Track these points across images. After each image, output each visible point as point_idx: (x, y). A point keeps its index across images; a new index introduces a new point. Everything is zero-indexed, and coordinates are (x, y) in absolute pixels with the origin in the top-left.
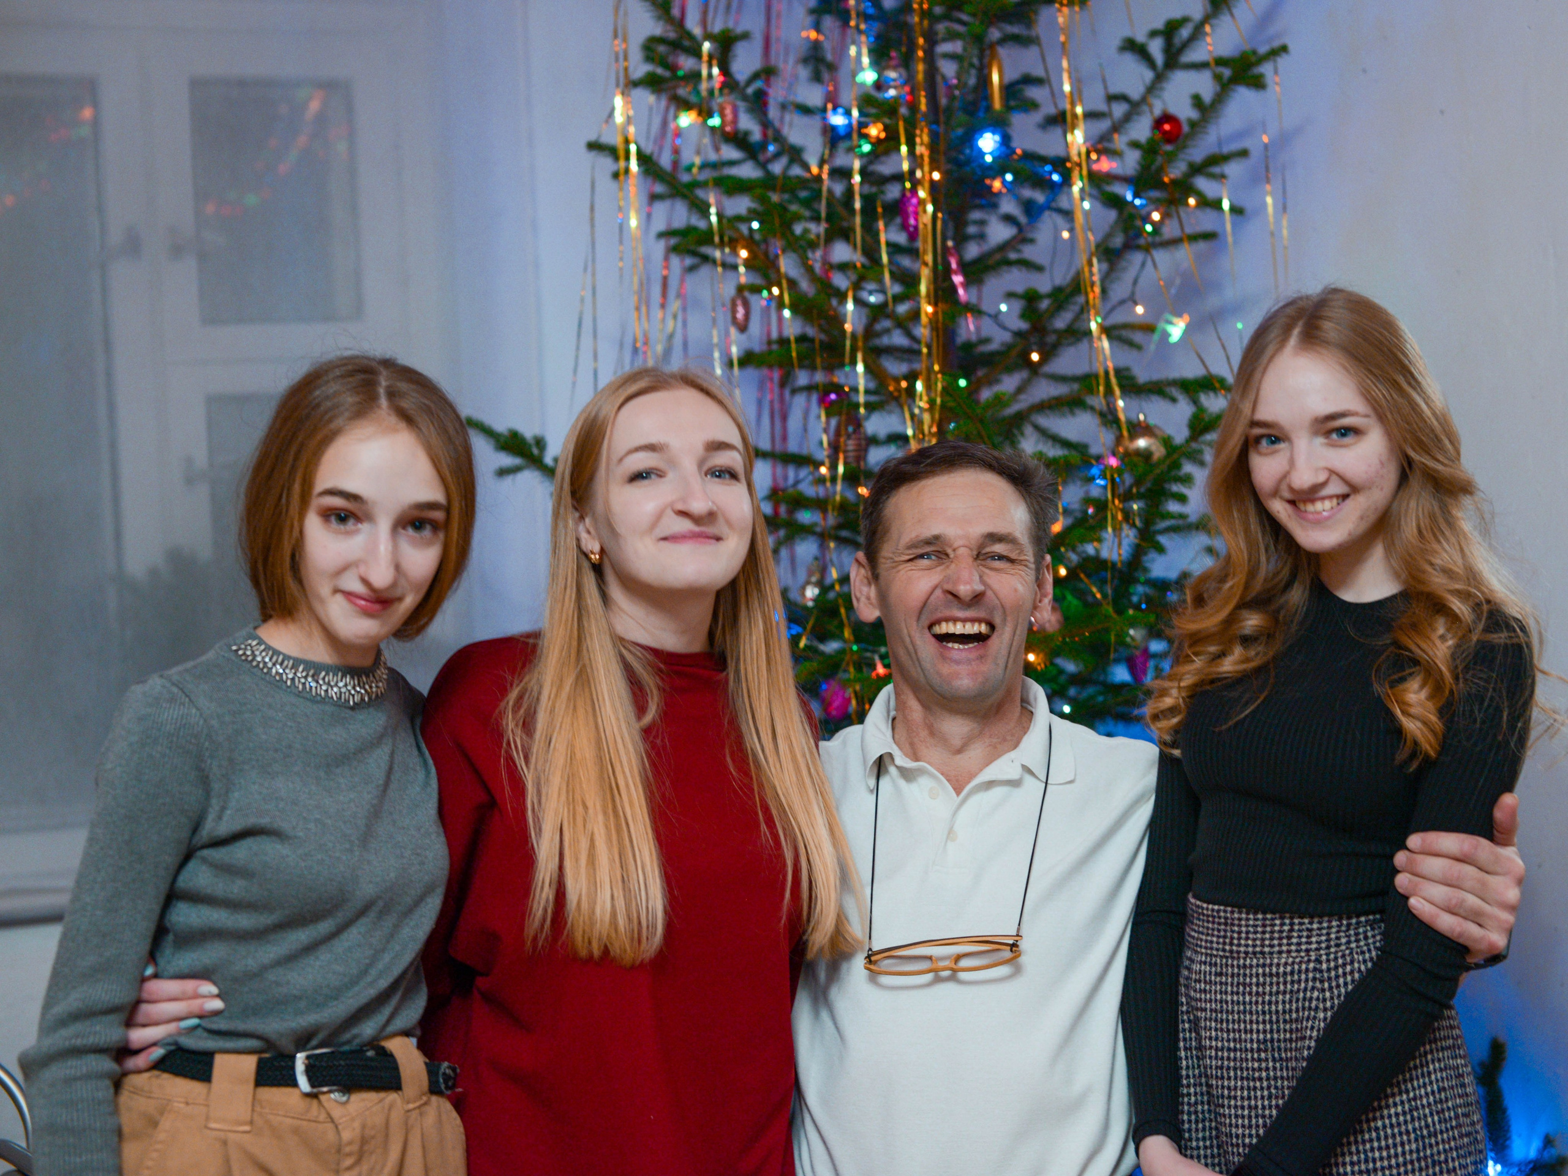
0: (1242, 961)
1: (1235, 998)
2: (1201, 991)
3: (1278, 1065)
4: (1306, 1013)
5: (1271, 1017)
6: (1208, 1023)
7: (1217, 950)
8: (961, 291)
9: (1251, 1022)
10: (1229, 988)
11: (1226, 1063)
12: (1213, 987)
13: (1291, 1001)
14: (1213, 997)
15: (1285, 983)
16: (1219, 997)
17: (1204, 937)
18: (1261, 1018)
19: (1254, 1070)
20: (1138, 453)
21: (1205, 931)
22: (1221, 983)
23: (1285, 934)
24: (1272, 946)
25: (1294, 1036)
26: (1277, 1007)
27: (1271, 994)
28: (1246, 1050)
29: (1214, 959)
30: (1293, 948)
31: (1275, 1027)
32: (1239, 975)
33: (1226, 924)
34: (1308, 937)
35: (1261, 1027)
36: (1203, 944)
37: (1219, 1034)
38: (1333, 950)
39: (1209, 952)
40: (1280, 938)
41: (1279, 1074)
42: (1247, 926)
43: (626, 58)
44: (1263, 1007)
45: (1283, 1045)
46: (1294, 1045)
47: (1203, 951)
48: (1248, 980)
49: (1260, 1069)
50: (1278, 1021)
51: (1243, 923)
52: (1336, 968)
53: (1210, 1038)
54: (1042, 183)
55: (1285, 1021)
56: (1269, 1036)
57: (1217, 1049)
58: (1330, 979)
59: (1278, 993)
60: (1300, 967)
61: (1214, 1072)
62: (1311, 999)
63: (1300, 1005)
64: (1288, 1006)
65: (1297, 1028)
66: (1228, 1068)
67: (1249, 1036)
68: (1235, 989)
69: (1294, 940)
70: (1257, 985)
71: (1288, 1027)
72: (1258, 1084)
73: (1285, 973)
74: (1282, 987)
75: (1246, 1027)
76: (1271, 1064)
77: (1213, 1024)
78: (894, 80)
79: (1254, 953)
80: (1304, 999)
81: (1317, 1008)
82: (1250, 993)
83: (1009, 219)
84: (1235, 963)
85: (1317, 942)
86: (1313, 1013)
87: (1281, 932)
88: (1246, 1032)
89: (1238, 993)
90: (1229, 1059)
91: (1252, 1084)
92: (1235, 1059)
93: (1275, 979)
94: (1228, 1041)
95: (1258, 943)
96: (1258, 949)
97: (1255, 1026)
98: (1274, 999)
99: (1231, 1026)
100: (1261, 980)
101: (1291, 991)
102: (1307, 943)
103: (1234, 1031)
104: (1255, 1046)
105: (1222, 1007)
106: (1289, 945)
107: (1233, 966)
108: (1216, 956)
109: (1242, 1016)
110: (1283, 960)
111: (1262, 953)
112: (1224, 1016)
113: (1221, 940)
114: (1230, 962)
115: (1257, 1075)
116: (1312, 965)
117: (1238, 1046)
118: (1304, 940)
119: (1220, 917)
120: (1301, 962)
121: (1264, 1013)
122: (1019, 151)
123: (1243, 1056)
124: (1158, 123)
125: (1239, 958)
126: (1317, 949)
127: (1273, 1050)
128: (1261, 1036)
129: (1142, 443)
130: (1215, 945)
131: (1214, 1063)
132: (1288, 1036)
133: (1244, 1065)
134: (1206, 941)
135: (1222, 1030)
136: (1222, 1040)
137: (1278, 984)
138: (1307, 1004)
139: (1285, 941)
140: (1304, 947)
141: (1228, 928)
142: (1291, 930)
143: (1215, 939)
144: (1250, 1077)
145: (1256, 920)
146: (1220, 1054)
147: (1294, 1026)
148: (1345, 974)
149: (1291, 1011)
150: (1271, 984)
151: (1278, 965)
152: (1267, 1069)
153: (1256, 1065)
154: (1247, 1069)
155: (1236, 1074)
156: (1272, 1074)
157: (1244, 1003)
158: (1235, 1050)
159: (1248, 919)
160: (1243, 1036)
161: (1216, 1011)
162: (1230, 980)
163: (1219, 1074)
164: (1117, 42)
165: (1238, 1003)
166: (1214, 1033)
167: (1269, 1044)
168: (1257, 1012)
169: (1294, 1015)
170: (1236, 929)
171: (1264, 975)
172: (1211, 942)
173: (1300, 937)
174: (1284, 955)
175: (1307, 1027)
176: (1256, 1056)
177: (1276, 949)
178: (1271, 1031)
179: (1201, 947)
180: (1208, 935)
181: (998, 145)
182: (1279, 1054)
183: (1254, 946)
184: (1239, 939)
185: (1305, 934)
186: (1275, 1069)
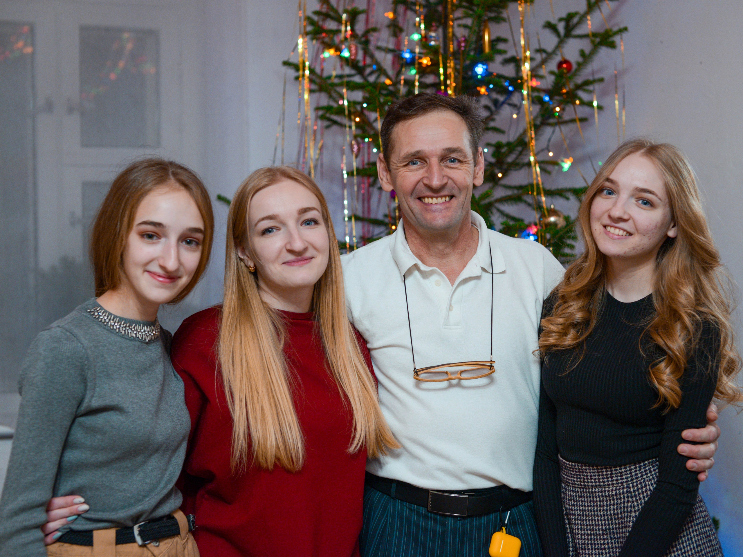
0: (591, 490)
1: (590, 509)
2: (572, 505)
3: (613, 541)
4: (626, 514)
5: (608, 517)
6: (577, 522)
7: (578, 485)
9: (598, 520)
10: (586, 504)
11: (586, 541)
12: (578, 503)
13: (617, 509)
14: (578, 508)
15: (614, 500)
16: (581, 508)
17: (570, 478)
18: (603, 518)
19: (601, 544)
20: (550, 224)
21: (570, 475)
22: (582, 501)
23: (609, 476)
24: (604, 482)
25: (620, 526)
26: (610, 512)
27: (607, 506)
28: (597, 535)
29: (577, 489)
30: (615, 482)
31: (610, 522)
32: (590, 497)
33: (579, 472)
34: (621, 476)
35: (603, 522)
36: (570, 481)
37: (583, 527)
39: (573, 485)
40: (607, 478)
41: (614, 545)
42: (590, 473)
44: (604, 513)
45: (615, 531)
46: (621, 530)
47: (571, 485)
48: (595, 499)
49: (604, 544)
50: (611, 519)
51: (588, 471)
53: (578, 529)
54: (504, 91)
55: (615, 519)
56: (607, 527)
57: (581, 535)
59: (610, 505)
60: (620, 491)
61: (581, 546)
62: (627, 507)
63: (622, 510)
64: (616, 511)
65: (622, 522)
66: (588, 544)
67: (597, 527)
68: (589, 504)
69: (615, 478)
70: (600, 501)
71: (617, 522)
72: (604, 551)
73: (613, 495)
74: (612, 502)
75: (595, 523)
76: (610, 541)
77: (579, 522)
78: (434, 37)
79: (596, 486)
80: (624, 507)
81: (631, 511)
82: (597, 506)
83: (487, 107)
84: (587, 491)
85: (626, 478)
86: (629, 514)
87: (607, 475)
88: (596, 526)
89: (590, 506)
90: (588, 539)
91: (600, 551)
92: (591, 539)
93: (608, 498)
94: (587, 530)
95: (597, 480)
96: (598, 484)
97: (600, 522)
98: (608, 508)
99: (588, 523)
100: (601, 499)
101: (617, 504)
102: (621, 479)
103: (590, 525)
104: (601, 532)
105: (583, 513)
106: (612, 481)
107: (586, 492)
108: (578, 488)
109: (593, 518)
110: (611, 489)
111: (600, 485)
112: (585, 518)
113: (579, 480)
114: (585, 490)
115: (603, 547)
116: (625, 490)
117: (592, 533)
118: (619, 478)
119: (576, 469)
120: (619, 489)
121: (604, 515)
122: (495, 74)
123: (595, 538)
124: (560, 65)
125: (589, 488)
126: (626, 482)
127: (610, 534)
128: (604, 527)
129: (552, 219)
130: (576, 482)
131: (580, 541)
132: (617, 526)
133: (596, 542)
134: (571, 480)
135: (584, 525)
136: (584, 530)
137: (610, 500)
138: (626, 510)
139: (610, 479)
140: (620, 481)
141: (581, 474)
142: (612, 474)
143: (575, 479)
144: (599, 548)
145: (594, 469)
146: (583, 537)
147: (620, 521)
149: (618, 514)
150: (607, 501)
151: (609, 491)
152: (608, 543)
153: (602, 542)
154: (598, 544)
155: (592, 547)
156: (610, 546)
157: (594, 511)
158: (591, 535)
159: (590, 470)
160: (595, 527)
161: (580, 515)
162: (586, 499)
163: (583, 547)
164: (542, 23)
165: (591, 511)
166: (580, 527)
167: (608, 531)
168: (601, 515)
169: (620, 516)
170: (585, 474)
171: (602, 496)
172: (574, 481)
173: (617, 477)
174: (611, 486)
175: (627, 521)
176: (602, 537)
177: (606, 483)
178: (609, 524)
179: (569, 483)
180: (572, 477)
181: (485, 71)
182: (614, 536)
183: (596, 482)
184: (588, 479)
185: (619, 475)
186: (612, 543)
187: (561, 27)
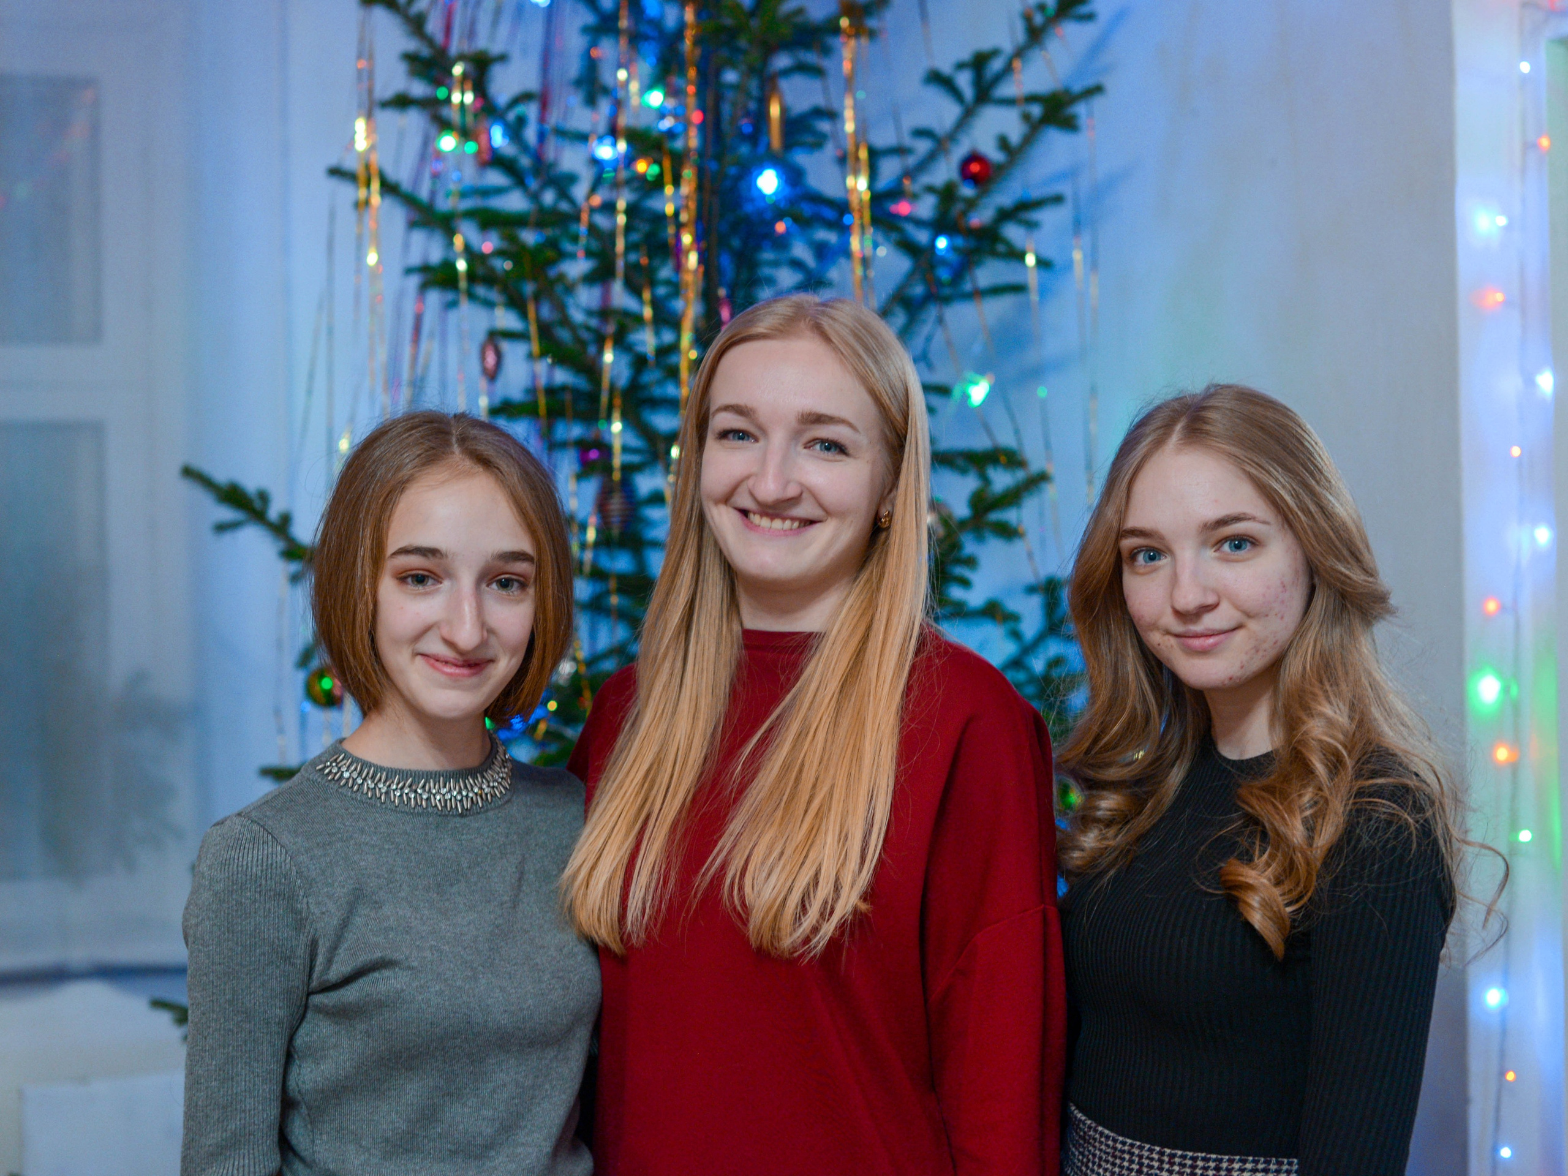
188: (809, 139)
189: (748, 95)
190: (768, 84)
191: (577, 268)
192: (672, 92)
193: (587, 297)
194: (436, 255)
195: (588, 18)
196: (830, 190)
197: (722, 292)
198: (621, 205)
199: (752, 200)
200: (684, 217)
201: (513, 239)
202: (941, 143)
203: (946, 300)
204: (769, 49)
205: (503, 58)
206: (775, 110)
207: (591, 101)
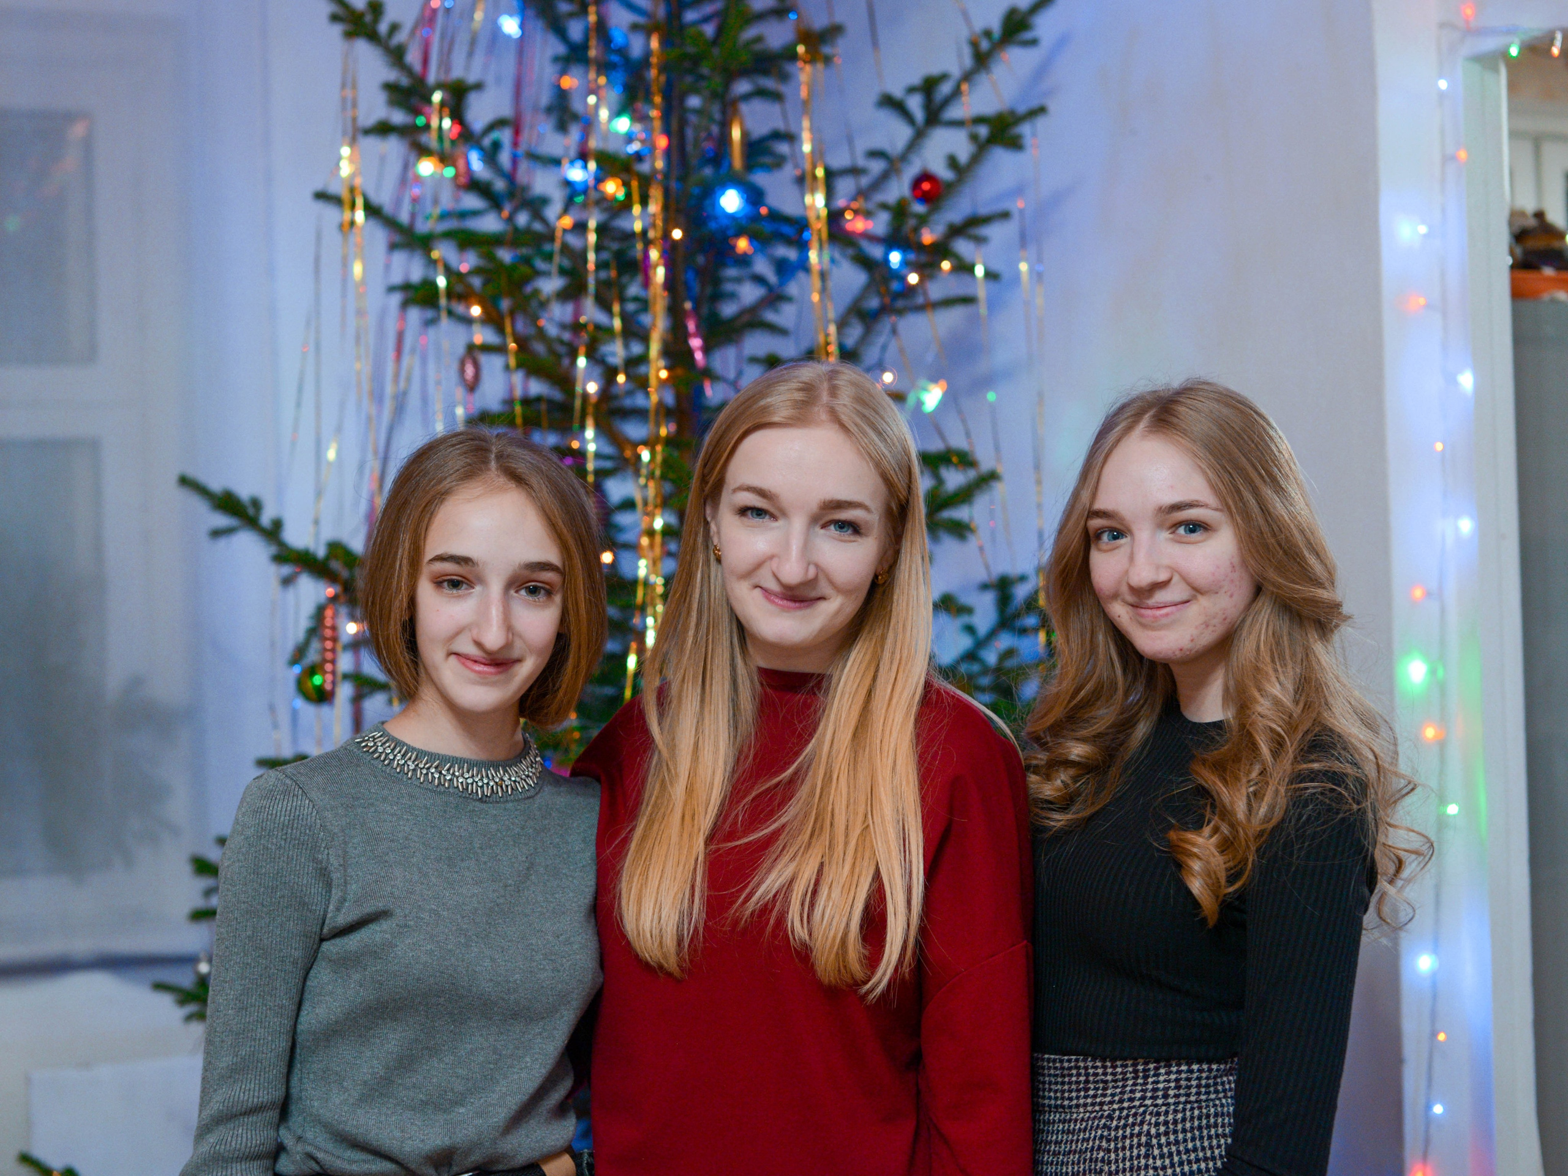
8: (699, 356)
30: (1089, 1101)
34: (1105, 1089)
38: (1126, 1105)
40: (1078, 1091)
43: (354, 105)
52: (1125, 1126)
58: (1116, 1138)
69: (1091, 1093)
83: (760, 280)
118: (1100, 1092)
122: (766, 211)
124: (917, 183)
126: (1111, 1103)
139: (1082, 1093)
142: (1087, 1082)
148: (1132, 1135)
164: (872, 97)
173: (1096, 1089)
181: (744, 204)
185: (1101, 1085)
187: (915, 104)
188: (767, 160)
189: (711, 119)
190: (729, 110)
191: (550, 285)
192: (639, 117)
193: (560, 312)
194: (416, 274)
195: (558, 48)
196: (789, 208)
197: (688, 305)
198: (592, 224)
199: (716, 218)
200: (651, 234)
201: (490, 257)
202: (893, 163)
203: (900, 312)
204: (731, 75)
205: (479, 86)
206: (736, 133)
207: (562, 127)
